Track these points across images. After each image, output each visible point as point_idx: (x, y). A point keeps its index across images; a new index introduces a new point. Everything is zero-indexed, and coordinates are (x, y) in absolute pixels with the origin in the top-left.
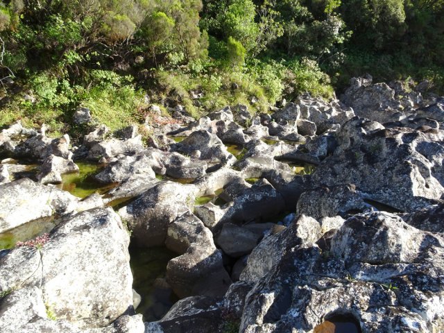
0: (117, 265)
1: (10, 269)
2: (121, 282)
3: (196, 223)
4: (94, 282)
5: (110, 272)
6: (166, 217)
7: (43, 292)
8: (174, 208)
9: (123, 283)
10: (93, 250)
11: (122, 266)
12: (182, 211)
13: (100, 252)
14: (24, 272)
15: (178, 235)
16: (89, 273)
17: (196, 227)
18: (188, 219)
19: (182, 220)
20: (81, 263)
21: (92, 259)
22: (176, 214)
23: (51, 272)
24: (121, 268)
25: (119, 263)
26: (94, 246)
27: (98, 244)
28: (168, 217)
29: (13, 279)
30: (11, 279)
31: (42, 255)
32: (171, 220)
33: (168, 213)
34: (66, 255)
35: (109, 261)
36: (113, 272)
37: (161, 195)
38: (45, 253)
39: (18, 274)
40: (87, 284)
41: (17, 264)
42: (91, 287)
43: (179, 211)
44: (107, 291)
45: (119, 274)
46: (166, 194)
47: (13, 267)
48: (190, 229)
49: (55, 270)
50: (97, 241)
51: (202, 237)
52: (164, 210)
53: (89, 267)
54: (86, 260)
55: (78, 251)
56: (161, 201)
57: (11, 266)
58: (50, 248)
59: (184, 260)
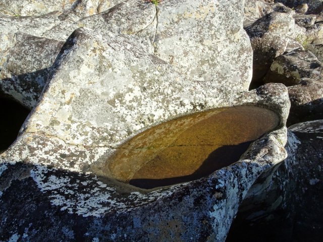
0: (239, 51)
1: (123, 15)
2: (240, 73)
3: (310, 59)
4: (210, 62)
5: (230, 58)
6: (273, 50)
7: (155, 51)
8: (285, 42)
9: (242, 75)
10: (216, 21)
11: (245, 54)
12: (292, 46)
13: (222, 27)
14: (138, 21)
15: (285, 69)
16: (207, 49)
17: (309, 63)
18: (300, 54)
19: (293, 54)
20: (200, 32)
21: (213, 32)
22: (285, 49)
23: (166, 31)
24: (243, 57)
25: (242, 49)
26: (217, 16)
27: (222, 14)
28: (275, 51)
29: (126, 26)
30: (123, 26)
31: (157, 10)
32: (278, 54)
33: (276, 46)
34: (185, 19)
35: (231, 42)
36: (234, 59)
37: (273, 23)
38: (161, 8)
39: (131, 22)
40: (203, 62)
41: (131, 12)
42: (205, 67)
43: (289, 46)
44: (224, 78)
45: (240, 64)
46: (280, 23)
47: (127, 14)
48: (302, 64)
49: (171, 30)
50: (221, 11)
51: (319, 73)
52: (272, 42)
53: (208, 42)
54: (205, 31)
55: (198, 17)
56: (272, 31)
57: (124, 13)
58: (168, 6)
59: (295, 91)
